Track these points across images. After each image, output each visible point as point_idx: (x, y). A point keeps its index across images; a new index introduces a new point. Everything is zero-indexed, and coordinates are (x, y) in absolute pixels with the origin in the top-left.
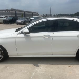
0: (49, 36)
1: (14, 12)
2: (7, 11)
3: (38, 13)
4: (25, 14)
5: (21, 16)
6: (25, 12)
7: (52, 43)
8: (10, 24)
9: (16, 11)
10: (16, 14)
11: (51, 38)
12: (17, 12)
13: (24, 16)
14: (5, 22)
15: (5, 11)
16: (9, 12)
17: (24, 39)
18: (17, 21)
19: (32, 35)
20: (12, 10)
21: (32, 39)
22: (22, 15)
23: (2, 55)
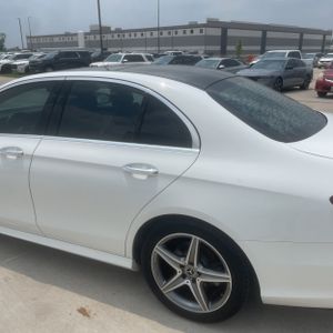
1: (218, 32)
2: (192, 32)
9: (225, 27)
15: (185, 32)
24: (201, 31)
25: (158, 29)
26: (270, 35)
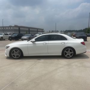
0: (46, 43)
1: (18, 28)
2: (10, 28)
3: (43, 29)
4: (29, 31)
5: (25, 32)
6: (29, 28)
7: (48, 47)
8: (16, 40)
10: (19, 30)
11: (47, 44)
12: (21, 29)
13: (28, 32)
14: (10, 38)
15: (8, 28)
16: (12, 28)
18: (22, 37)
19: (37, 42)
20: (16, 26)
21: (37, 45)
22: (27, 32)
23: (20, 54)
24: (13, 28)
25: (3, 27)
26: (30, 29)
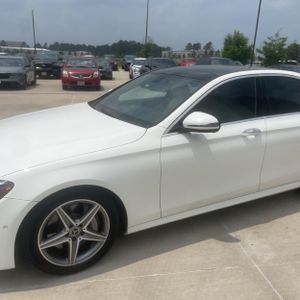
17: (188, 153)
